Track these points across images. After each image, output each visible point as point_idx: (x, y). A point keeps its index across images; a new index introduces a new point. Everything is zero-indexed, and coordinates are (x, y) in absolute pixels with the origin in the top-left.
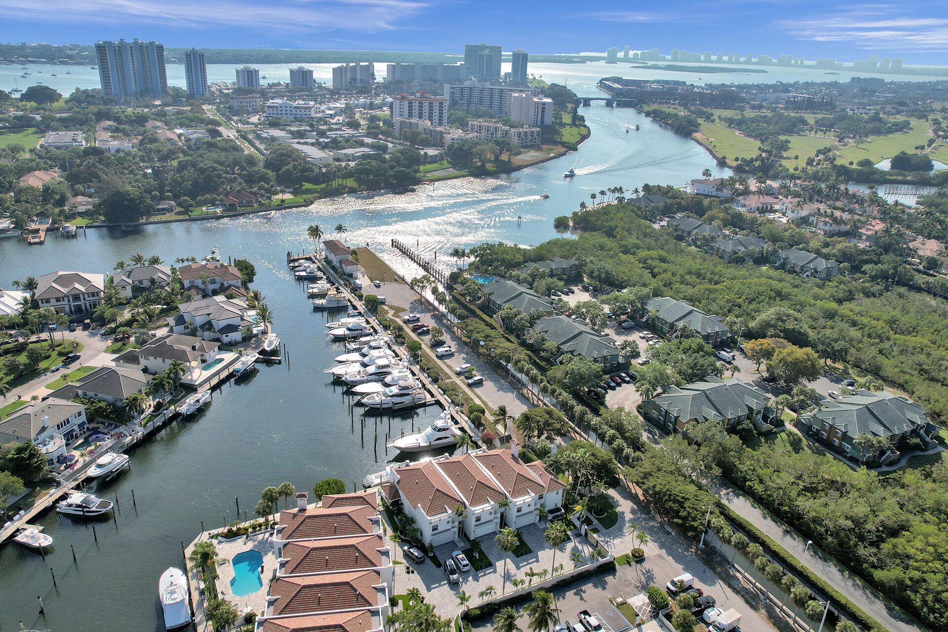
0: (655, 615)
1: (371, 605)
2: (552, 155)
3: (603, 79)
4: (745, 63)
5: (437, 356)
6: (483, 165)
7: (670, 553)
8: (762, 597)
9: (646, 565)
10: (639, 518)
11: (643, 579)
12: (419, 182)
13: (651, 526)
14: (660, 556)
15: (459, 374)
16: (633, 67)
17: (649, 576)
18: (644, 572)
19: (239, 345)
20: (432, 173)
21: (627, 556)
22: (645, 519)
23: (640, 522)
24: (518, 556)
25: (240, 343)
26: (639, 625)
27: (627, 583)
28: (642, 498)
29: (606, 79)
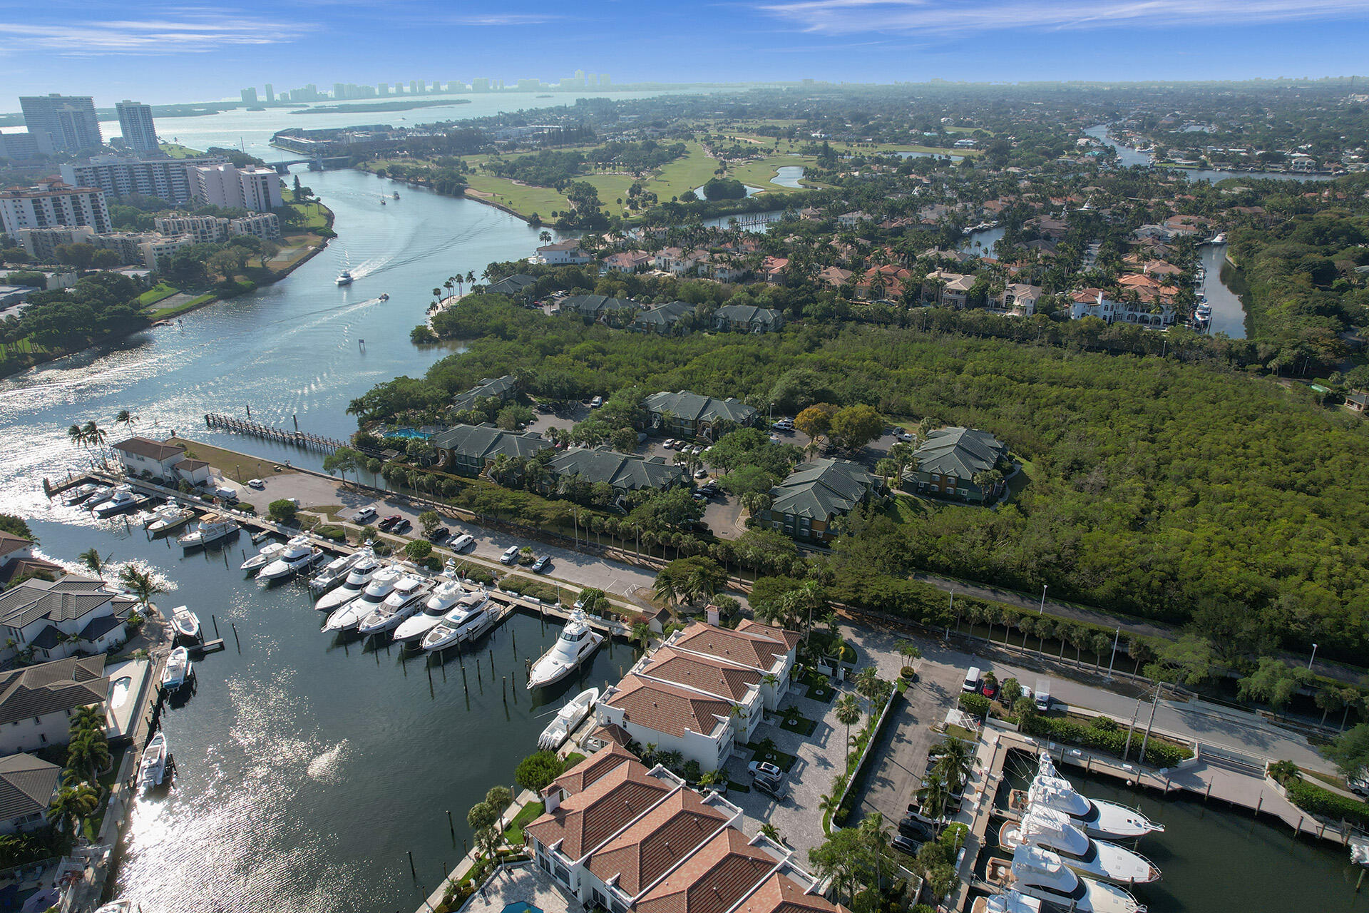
0: (983, 723)
1: (775, 865)
2: (311, 248)
3: (276, 134)
4: (433, 92)
5: (456, 552)
6: (230, 280)
7: (930, 658)
8: (1036, 659)
9: (924, 679)
10: (867, 638)
11: (937, 695)
12: (147, 323)
15: (509, 564)
16: (293, 113)
17: (938, 689)
18: (929, 687)
19: (127, 647)
20: (158, 305)
21: (901, 680)
22: (875, 637)
24: (809, 735)
25: (125, 643)
26: (980, 738)
27: (927, 706)
28: (850, 617)
29: (283, 133)
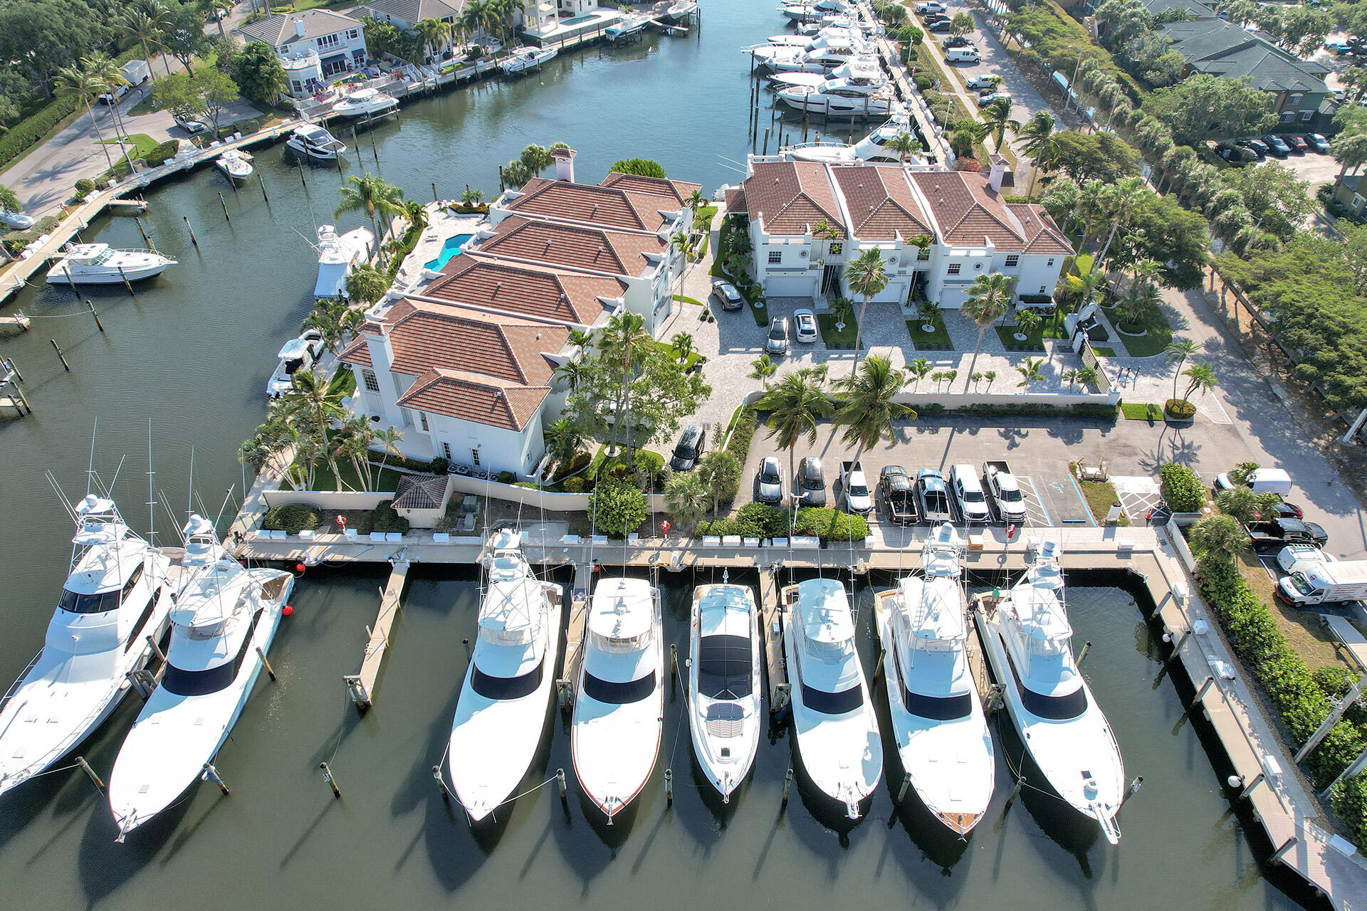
1: (576, 320)
7: (1259, 431)
9: (1188, 434)
10: (1218, 358)
11: (1168, 455)
13: (1241, 378)
14: (1231, 430)
17: (1187, 454)
18: (1178, 443)
21: (1152, 408)
22: (1230, 364)
23: (1218, 366)
24: (920, 348)
26: (1111, 524)
27: (1126, 450)
